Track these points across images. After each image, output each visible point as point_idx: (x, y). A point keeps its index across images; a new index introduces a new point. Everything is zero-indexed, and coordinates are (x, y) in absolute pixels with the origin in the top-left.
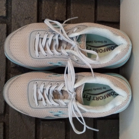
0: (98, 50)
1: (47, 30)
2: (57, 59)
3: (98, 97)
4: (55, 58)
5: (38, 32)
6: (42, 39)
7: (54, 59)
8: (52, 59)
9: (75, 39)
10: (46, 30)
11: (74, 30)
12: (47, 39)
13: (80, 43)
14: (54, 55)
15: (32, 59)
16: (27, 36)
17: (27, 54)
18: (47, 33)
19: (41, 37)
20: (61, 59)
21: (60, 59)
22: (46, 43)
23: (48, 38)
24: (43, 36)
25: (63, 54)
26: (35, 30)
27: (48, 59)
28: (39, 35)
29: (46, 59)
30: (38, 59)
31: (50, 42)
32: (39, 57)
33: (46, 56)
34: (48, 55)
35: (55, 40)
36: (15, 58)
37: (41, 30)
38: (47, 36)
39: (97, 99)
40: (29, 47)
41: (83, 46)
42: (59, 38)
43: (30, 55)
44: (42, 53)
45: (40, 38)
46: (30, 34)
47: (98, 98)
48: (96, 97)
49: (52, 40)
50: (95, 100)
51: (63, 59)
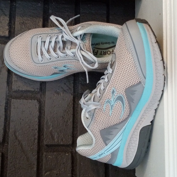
0: (106, 52)
1: (49, 33)
2: (62, 61)
5: (40, 36)
6: (45, 42)
7: (59, 61)
8: (56, 62)
9: (79, 38)
10: (48, 33)
11: (77, 29)
12: (50, 42)
13: (85, 42)
14: (58, 57)
15: (35, 64)
16: (28, 41)
17: (29, 60)
18: (50, 36)
19: (42, 40)
20: (67, 61)
21: (65, 61)
22: (49, 47)
23: (51, 40)
24: (45, 39)
25: (68, 55)
26: (36, 34)
27: (52, 63)
28: (41, 38)
29: (50, 63)
30: (41, 64)
31: (53, 44)
32: (42, 62)
33: (50, 59)
34: (52, 58)
35: (59, 42)
36: (16, 65)
37: (43, 33)
38: (50, 39)
40: (30, 52)
41: (88, 45)
42: (63, 39)
43: (32, 61)
44: (45, 56)
45: (42, 42)
46: (31, 39)
49: (56, 42)
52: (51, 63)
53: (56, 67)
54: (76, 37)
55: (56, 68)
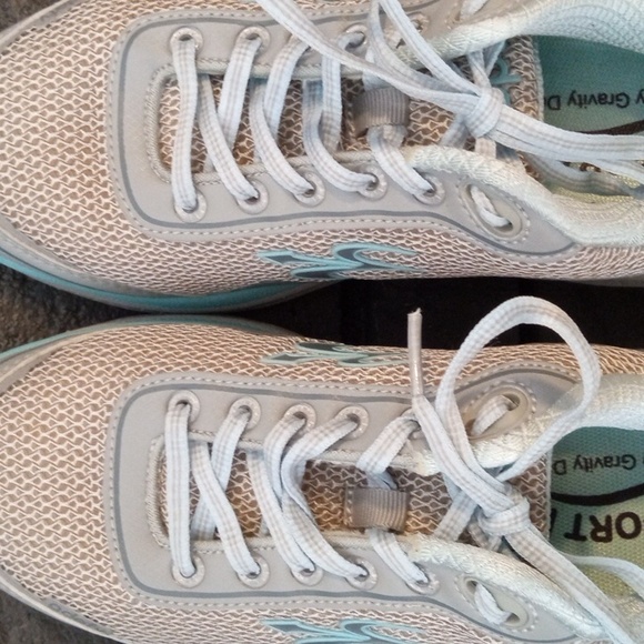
1: (248, 17)
2: (338, 220)
3: (608, 519)
4: (320, 219)
5: (183, 32)
6: (216, 79)
7: (310, 221)
8: (294, 222)
10: (238, 15)
12: (256, 82)
14: (311, 192)
15: (147, 227)
16: (99, 62)
17: (105, 195)
18: (253, 37)
20: (368, 222)
21: (357, 219)
22: (245, 114)
23: (260, 70)
24: (219, 60)
25: (383, 183)
26: (155, 18)
27: (267, 226)
28: (191, 47)
29: (246, 228)
30: (187, 232)
31: (272, 101)
32: (198, 216)
33: (253, 200)
34: (264, 194)
35: (316, 85)
36: (16, 225)
37: (206, 14)
38: (255, 62)
39: (601, 534)
40: (115, 143)
43: (128, 204)
44: (218, 181)
45: (201, 76)
46: (121, 48)
47: (608, 529)
48: (593, 520)
49: (295, 85)
50: (584, 539)
51: (379, 222)
52: (256, 227)
53: (289, 253)
54: (460, 63)
55: (282, 259)
